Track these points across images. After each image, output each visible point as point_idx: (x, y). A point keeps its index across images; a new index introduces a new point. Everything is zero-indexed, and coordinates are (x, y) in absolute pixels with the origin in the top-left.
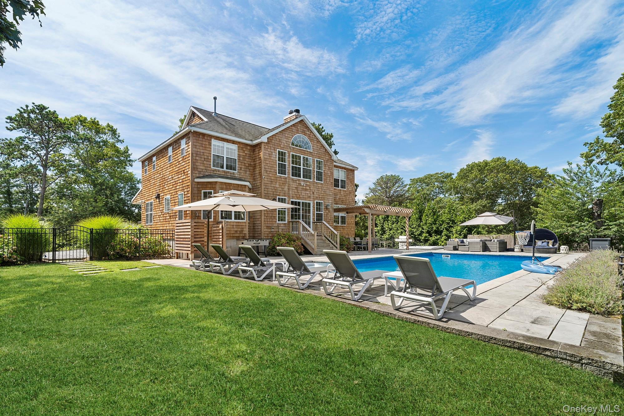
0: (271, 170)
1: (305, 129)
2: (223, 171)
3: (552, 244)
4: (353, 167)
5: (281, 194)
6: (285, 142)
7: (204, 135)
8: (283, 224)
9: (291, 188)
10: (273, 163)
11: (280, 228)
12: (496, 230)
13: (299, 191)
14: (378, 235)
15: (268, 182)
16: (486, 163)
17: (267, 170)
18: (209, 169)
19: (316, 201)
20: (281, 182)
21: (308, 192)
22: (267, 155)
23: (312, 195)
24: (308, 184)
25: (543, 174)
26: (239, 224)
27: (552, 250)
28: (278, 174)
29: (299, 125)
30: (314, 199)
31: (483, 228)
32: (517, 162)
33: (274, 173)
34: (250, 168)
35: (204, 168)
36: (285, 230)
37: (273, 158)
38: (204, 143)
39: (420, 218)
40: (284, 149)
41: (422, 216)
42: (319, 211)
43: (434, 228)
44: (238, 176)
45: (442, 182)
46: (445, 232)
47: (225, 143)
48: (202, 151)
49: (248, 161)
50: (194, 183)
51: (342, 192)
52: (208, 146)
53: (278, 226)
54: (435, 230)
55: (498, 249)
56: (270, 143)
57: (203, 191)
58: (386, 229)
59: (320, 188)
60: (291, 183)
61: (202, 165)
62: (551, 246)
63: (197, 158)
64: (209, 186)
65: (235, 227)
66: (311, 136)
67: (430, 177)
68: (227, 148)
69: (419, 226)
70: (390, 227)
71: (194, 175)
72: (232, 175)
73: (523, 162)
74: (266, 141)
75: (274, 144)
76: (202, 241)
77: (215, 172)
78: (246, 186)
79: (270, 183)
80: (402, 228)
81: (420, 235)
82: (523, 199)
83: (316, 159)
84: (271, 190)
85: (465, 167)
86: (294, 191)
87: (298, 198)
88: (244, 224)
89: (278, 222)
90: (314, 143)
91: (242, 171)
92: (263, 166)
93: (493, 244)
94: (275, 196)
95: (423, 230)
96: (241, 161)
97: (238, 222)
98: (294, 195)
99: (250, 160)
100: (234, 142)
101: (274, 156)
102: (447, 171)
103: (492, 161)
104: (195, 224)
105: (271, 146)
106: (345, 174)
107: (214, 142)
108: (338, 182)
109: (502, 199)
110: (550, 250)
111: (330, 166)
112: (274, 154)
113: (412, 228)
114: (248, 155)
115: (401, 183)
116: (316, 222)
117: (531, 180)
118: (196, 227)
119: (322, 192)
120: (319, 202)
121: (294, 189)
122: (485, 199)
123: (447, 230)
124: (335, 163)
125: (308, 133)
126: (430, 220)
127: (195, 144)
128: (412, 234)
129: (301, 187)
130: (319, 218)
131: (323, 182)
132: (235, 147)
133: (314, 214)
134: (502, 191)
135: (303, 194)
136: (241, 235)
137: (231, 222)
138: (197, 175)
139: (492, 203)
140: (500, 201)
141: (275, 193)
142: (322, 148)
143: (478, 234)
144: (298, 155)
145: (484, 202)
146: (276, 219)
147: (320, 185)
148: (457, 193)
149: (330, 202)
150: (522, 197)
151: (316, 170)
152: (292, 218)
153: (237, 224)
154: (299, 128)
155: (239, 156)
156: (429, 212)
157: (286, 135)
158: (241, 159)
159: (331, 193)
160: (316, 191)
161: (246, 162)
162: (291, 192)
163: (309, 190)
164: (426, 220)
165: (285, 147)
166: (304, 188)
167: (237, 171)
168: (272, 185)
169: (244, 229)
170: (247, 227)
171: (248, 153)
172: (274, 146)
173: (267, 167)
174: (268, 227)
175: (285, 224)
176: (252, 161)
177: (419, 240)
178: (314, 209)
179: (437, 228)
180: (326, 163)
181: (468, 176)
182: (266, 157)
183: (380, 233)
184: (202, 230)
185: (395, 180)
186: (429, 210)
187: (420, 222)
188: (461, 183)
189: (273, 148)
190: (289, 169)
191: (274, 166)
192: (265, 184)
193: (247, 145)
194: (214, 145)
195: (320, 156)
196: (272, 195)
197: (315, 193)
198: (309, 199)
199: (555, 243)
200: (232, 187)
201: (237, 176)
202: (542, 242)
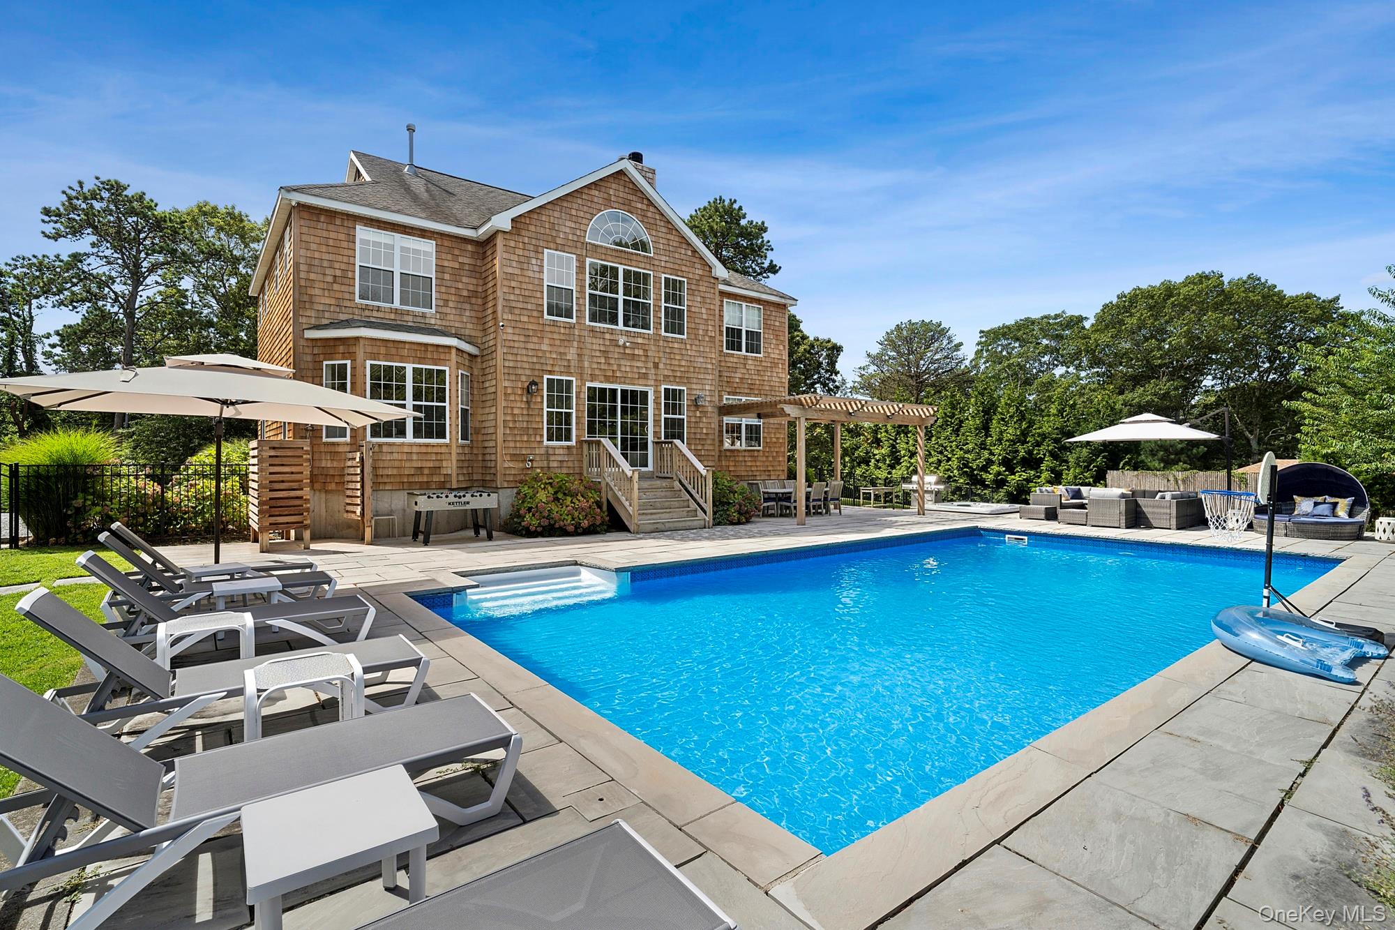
0: (525, 306)
1: (630, 197)
2: (391, 311)
3: (1347, 509)
4: (783, 296)
5: (557, 369)
6: (568, 230)
7: (332, 214)
8: (562, 447)
9: (587, 352)
10: (530, 287)
11: (552, 458)
12: (1188, 456)
13: (612, 361)
14: (884, 467)
15: (516, 338)
16: (1169, 290)
17: (514, 304)
18: (348, 304)
19: (663, 387)
20: (556, 336)
21: (639, 364)
22: (514, 264)
23: (653, 371)
24: (640, 340)
25: (1326, 311)
26: (430, 450)
27: (1348, 529)
28: (546, 316)
29: (614, 186)
30: (657, 383)
31: (1153, 453)
32: (1252, 284)
33: (535, 314)
34: (473, 301)
35: (333, 301)
36: (570, 464)
37: (530, 274)
38: (333, 235)
39: (986, 427)
40: (567, 249)
41: (991, 420)
42: (674, 413)
43: (1022, 453)
44: (439, 322)
45: (1059, 337)
46: (1048, 462)
47: (398, 236)
48: (326, 256)
49: (467, 283)
50: (302, 342)
51: (750, 362)
52: (345, 244)
53: (548, 454)
54: (1023, 458)
55: (1174, 522)
56: (523, 233)
57: (325, 363)
58: (903, 452)
59: (676, 351)
60: (589, 340)
61: (326, 293)
62: (1342, 513)
63: (312, 276)
64: (341, 349)
65: (415, 457)
66: (649, 214)
67: (1028, 323)
68: (403, 249)
69: (983, 446)
70: (911, 448)
71: (303, 320)
72: (419, 320)
73: (1270, 283)
74: (508, 226)
75: (534, 235)
76: (297, 498)
77: (367, 313)
78: (449, 347)
79: (522, 338)
80: (941, 453)
81: (985, 468)
82: (1271, 376)
83: (663, 276)
84: (525, 359)
85: (1115, 301)
86: (595, 360)
87: (607, 379)
88: (443, 450)
89: (546, 443)
90: (660, 235)
91: (448, 310)
92: (499, 294)
93: (1158, 507)
94: (536, 373)
95: (991, 457)
96: (445, 283)
97: (427, 445)
98: (597, 372)
99: (474, 281)
100: (423, 233)
101: (536, 268)
102: (1072, 311)
103: (1185, 284)
104: (273, 453)
105: (526, 240)
106: (760, 316)
107: (362, 233)
108: (740, 337)
109: (1214, 378)
110: (1340, 529)
111: (707, 295)
112: (534, 261)
113: (965, 453)
114: (467, 267)
115: (945, 342)
116: (665, 443)
117: (1293, 329)
118: (277, 461)
119: (683, 363)
120: (674, 390)
121: (598, 354)
122: (1165, 379)
123: (1054, 455)
124: (722, 287)
125: (639, 206)
126: (1011, 432)
127: (304, 238)
128: (966, 466)
129: (617, 350)
130: (674, 429)
131: (685, 337)
132: (429, 246)
133: (657, 422)
134: (1214, 357)
135: (623, 369)
136: (436, 479)
137: (403, 444)
138: (313, 321)
139: (1186, 388)
140: (1208, 382)
141: (537, 367)
142: (684, 246)
143: (1135, 469)
144: (609, 264)
145: (1164, 385)
146: (542, 436)
147: (676, 345)
148: (1096, 362)
149: (708, 387)
150: (1268, 371)
151: (663, 305)
152: (591, 430)
153: (424, 450)
154: (611, 192)
155: (440, 269)
156: (1008, 412)
157: (574, 212)
158: (447, 277)
159: (710, 366)
160: (664, 360)
161: (460, 285)
162: (586, 364)
163: (643, 359)
164: (1001, 433)
165: (570, 243)
166: (628, 351)
167: (433, 310)
168: (531, 346)
169: (445, 464)
170: (454, 457)
171: (466, 260)
172: (534, 242)
173: (512, 297)
174: (514, 457)
175: (569, 448)
176: (481, 282)
177: (982, 483)
178: (657, 407)
179: (1030, 452)
180: (693, 287)
181: (1122, 322)
182: (510, 270)
183: (888, 462)
184: (294, 469)
185: (931, 333)
186: (1010, 406)
187: (987, 435)
188: (1104, 338)
189: (532, 248)
190: (581, 301)
191: (534, 294)
192: (507, 344)
193: (465, 240)
194: (363, 241)
195: (677, 267)
196: (528, 372)
197: (661, 366)
198: (641, 382)
199: (1357, 508)
200: (405, 352)
201: (433, 321)
202: (1316, 504)
